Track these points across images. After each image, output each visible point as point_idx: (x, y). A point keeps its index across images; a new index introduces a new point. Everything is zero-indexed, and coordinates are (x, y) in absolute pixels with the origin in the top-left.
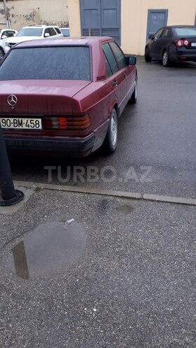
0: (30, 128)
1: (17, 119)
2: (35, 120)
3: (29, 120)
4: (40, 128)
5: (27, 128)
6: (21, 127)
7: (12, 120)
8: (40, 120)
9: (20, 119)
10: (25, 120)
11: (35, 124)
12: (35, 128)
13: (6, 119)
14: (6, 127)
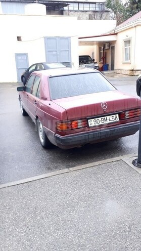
0: (112, 121)
1: (103, 118)
2: (114, 116)
3: (111, 116)
4: (118, 120)
5: (110, 122)
6: (106, 122)
7: (100, 119)
8: (117, 115)
9: (105, 117)
10: (108, 117)
11: (115, 118)
12: (115, 121)
13: (96, 119)
14: (97, 124)
